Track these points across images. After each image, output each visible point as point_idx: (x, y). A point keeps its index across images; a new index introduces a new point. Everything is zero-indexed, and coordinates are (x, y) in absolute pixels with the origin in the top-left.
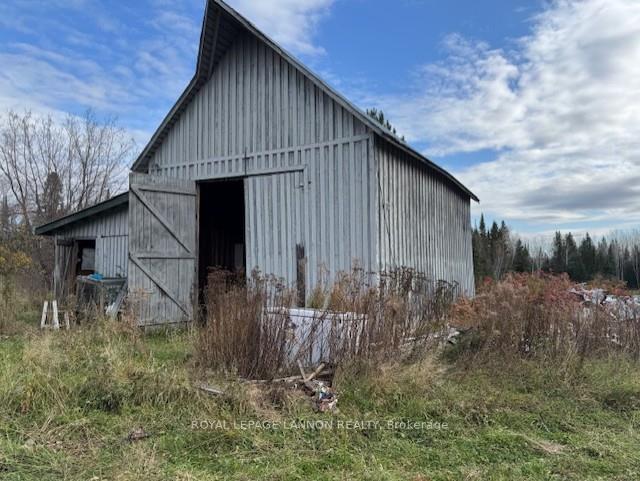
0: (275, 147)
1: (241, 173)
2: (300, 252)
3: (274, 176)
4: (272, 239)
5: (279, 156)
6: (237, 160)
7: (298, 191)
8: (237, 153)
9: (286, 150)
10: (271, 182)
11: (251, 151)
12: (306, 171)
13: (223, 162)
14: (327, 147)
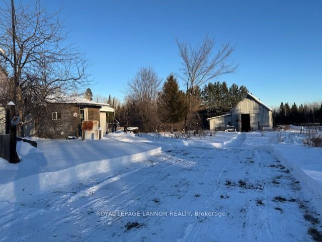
4: (254, 121)
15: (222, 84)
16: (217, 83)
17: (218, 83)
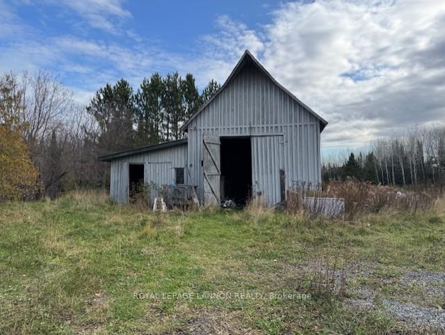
0: (267, 123)
1: (248, 134)
2: (282, 173)
3: (268, 137)
4: (267, 166)
5: (270, 128)
6: (245, 128)
7: (280, 145)
8: (245, 124)
9: (274, 125)
10: (266, 140)
11: (254, 124)
12: (284, 136)
13: (237, 129)
14: (296, 126)
15: (184, 78)
16: (172, 75)
17: (176, 75)
